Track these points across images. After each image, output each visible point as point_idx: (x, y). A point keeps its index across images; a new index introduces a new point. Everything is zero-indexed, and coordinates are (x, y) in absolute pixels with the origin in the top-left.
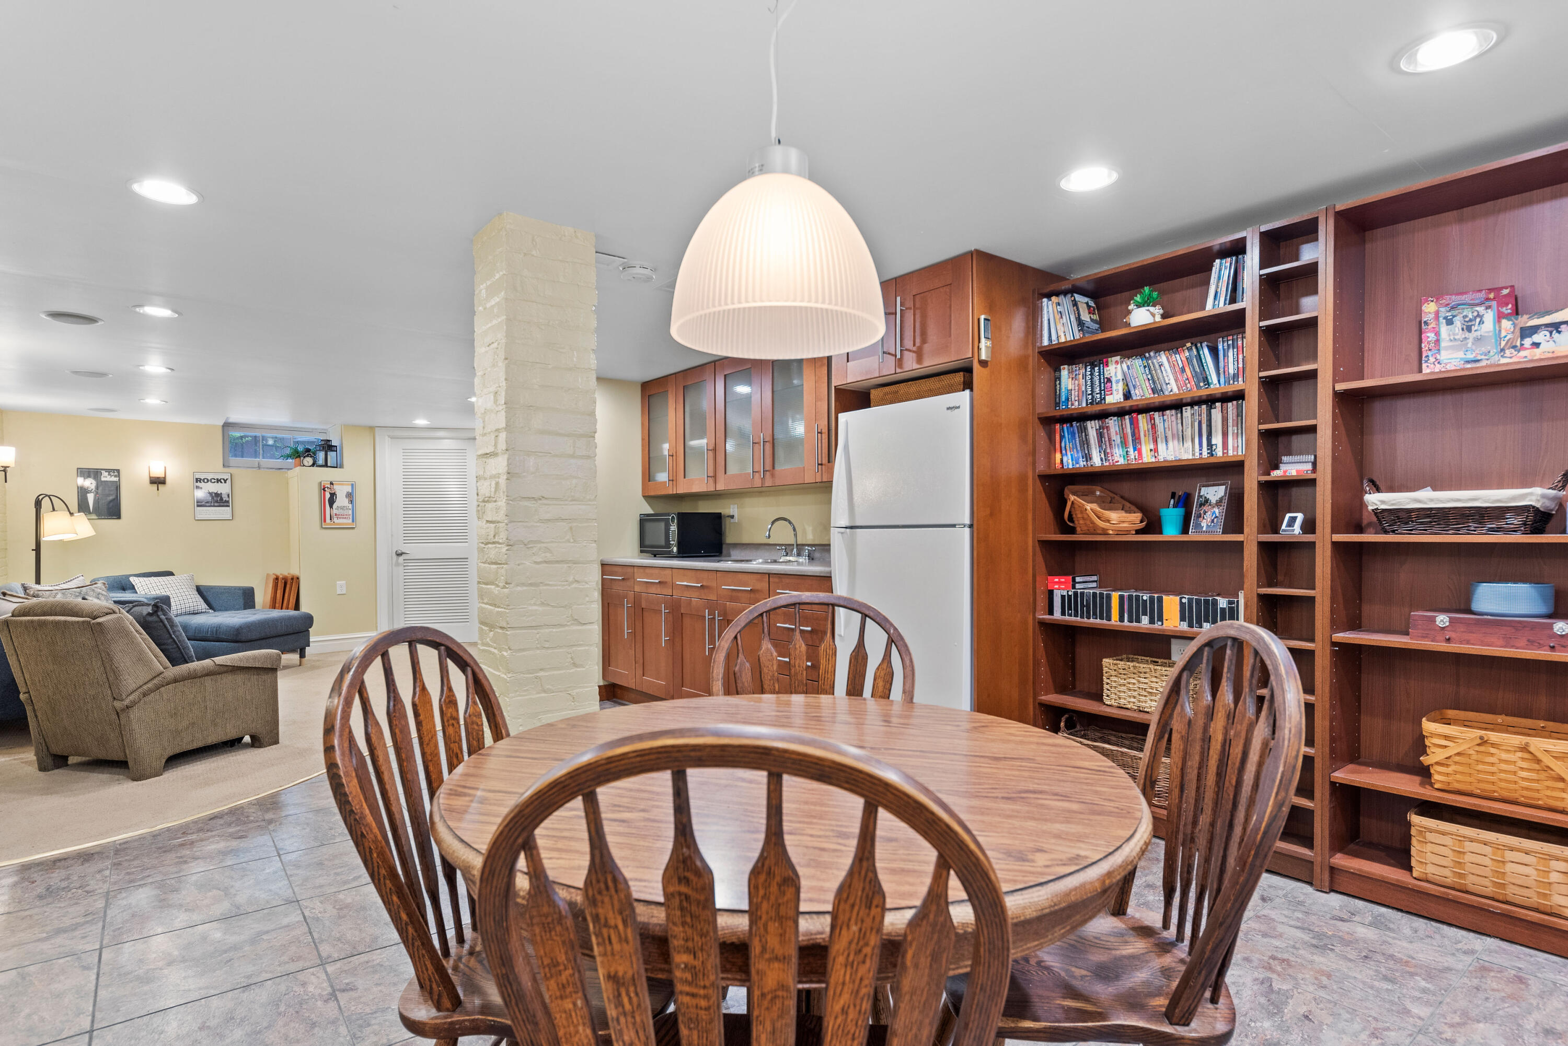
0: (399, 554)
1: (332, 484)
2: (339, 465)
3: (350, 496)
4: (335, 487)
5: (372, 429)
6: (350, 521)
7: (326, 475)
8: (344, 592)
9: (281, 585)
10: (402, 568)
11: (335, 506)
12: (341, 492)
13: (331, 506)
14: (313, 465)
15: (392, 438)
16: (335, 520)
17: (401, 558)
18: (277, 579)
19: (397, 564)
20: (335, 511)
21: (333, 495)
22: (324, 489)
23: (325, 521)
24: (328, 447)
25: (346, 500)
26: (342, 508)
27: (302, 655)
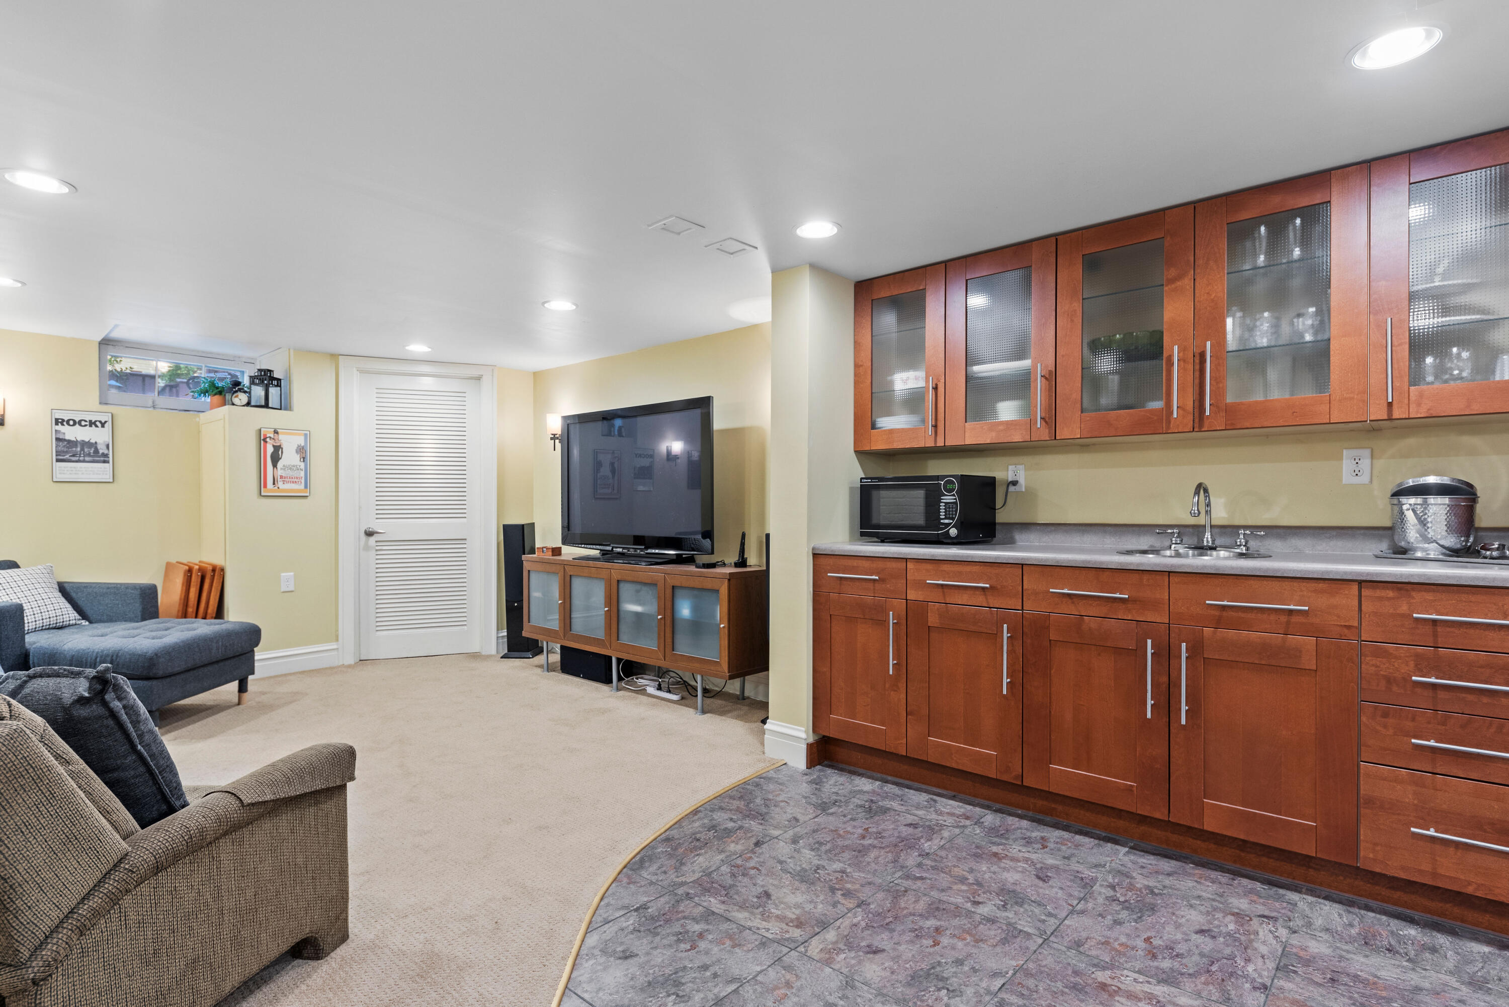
0: (369, 534)
1: (276, 432)
2: (285, 405)
3: (302, 452)
4: (281, 437)
5: (334, 357)
6: (302, 487)
7: (268, 419)
8: (291, 588)
9: (195, 581)
10: (374, 552)
11: (280, 464)
12: (290, 444)
13: (275, 465)
14: (248, 404)
15: (362, 371)
16: (280, 484)
17: (372, 540)
18: (190, 570)
19: (367, 548)
20: (280, 472)
21: (277, 448)
22: (265, 440)
23: (265, 486)
24: (266, 378)
25: (298, 457)
26: (291, 468)
27: (242, 688)
